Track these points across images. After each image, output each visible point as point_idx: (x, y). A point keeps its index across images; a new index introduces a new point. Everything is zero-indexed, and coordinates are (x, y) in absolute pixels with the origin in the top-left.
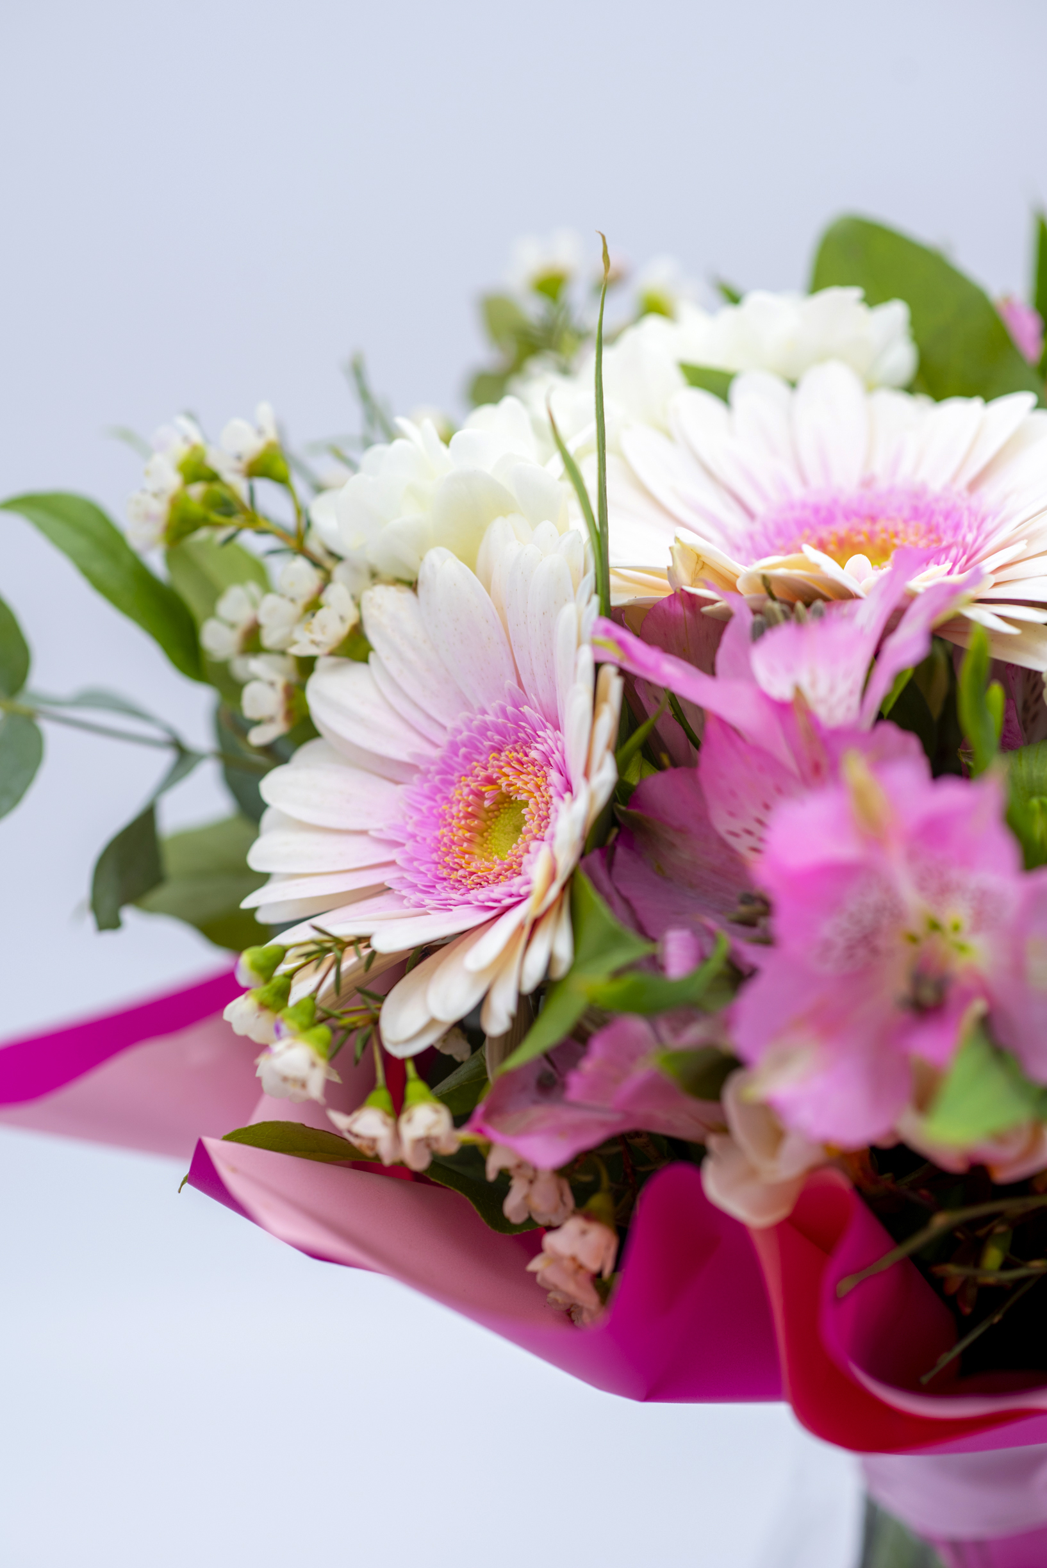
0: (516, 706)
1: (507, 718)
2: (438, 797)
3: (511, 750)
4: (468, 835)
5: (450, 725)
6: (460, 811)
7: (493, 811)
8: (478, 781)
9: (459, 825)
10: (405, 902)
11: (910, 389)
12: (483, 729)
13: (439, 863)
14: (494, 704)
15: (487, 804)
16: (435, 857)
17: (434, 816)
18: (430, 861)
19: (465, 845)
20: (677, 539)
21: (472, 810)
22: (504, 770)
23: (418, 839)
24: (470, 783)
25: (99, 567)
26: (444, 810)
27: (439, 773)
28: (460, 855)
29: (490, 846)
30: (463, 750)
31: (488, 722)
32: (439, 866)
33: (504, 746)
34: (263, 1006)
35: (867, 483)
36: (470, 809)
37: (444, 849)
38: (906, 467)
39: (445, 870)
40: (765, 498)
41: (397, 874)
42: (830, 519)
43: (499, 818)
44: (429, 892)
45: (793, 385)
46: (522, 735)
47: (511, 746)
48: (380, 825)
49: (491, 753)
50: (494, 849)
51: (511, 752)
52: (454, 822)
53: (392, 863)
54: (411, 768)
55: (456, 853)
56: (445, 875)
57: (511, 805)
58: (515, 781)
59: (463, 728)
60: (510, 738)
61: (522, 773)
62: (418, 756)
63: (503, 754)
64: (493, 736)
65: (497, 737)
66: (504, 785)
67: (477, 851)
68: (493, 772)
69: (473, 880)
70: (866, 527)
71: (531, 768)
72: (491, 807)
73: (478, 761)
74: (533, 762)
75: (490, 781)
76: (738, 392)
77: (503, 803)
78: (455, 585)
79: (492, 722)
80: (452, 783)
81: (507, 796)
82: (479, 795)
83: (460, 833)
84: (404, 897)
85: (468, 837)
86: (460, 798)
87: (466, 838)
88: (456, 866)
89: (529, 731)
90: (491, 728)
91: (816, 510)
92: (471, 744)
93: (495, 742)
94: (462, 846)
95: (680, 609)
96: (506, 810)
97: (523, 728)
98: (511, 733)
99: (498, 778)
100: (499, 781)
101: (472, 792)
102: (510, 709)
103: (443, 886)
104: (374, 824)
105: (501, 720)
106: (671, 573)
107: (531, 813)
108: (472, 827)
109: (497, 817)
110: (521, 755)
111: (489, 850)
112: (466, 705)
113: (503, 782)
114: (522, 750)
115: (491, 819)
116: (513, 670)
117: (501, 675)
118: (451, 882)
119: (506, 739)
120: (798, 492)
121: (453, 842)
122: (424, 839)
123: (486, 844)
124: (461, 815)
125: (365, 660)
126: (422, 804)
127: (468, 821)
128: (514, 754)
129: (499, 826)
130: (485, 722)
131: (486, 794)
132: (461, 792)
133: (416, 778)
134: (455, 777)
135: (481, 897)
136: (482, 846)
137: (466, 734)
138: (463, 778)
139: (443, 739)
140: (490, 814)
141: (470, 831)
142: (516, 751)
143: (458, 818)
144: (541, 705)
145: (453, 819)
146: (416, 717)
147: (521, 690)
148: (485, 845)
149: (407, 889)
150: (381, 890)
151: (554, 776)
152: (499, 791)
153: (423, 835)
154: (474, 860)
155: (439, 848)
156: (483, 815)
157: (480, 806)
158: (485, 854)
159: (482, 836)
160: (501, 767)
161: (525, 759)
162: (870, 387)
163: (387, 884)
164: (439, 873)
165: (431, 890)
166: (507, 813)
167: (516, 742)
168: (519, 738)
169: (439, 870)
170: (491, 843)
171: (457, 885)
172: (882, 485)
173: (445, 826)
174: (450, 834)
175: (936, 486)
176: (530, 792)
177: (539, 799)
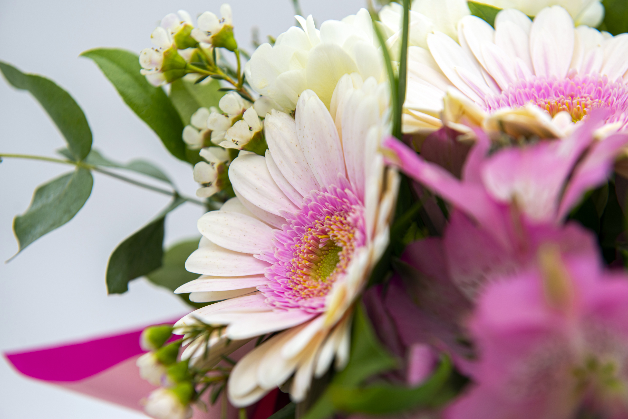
0: (343, 189)
1: (337, 195)
2: (294, 239)
3: (338, 215)
4: (307, 263)
5: (306, 196)
6: (305, 249)
7: (325, 251)
8: (317, 232)
9: (303, 257)
10: (266, 300)
11: (599, 28)
12: (323, 201)
13: (289, 279)
14: (330, 186)
15: (320, 246)
16: (288, 274)
17: (291, 249)
18: (285, 276)
19: (305, 270)
20: (447, 94)
21: (312, 249)
22: (332, 227)
23: (280, 262)
24: (313, 233)
25: (131, 92)
26: (296, 247)
27: (296, 224)
28: (301, 275)
29: (320, 272)
30: (311, 212)
31: (326, 197)
32: (289, 280)
33: (334, 212)
34: (160, 362)
35: (571, 76)
36: (310, 248)
37: (292, 271)
38: (595, 68)
39: (291, 283)
40: (509, 79)
41: (265, 283)
42: (547, 95)
43: (328, 255)
44: (280, 296)
45: (532, 19)
46: (344, 207)
47: (338, 213)
48: (259, 252)
49: (327, 216)
50: (322, 274)
51: (337, 216)
52: (301, 255)
53: (262, 275)
54: (282, 220)
55: (299, 274)
56: (290, 287)
57: (335, 248)
58: (337, 234)
59: (312, 199)
60: (338, 207)
61: (342, 230)
62: (286, 213)
63: (333, 217)
64: (328, 205)
65: (331, 207)
66: (331, 236)
67: (312, 274)
68: (326, 227)
69: (305, 293)
70: (568, 101)
71: (347, 228)
72: (324, 248)
73: (319, 220)
74: (349, 224)
75: (324, 232)
76: (500, 20)
77: (331, 246)
78: (314, 112)
79: (329, 197)
80: (303, 231)
81: (333, 242)
82: (317, 240)
83: (303, 262)
84: (266, 298)
85: (308, 265)
86: (306, 240)
87: (306, 265)
88: (298, 282)
89: (348, 205)
90: (328, 200)
91: (539, 89)
92: (316, 209)
93: (330, 210)
94: (303, 270)
95: (446, 138)
96: (333, 251)
97: (345, 202)
98: (339, 205)
99: (329, 231)
100: (328, 233)
101: (313, 238)
102: (339, 190)
103: (288, 293)
104: (258, 251)
105: (334, 197)
106: (441, 115)
107: (343, 255)
108: (311, 259)
109: (327, 254)
110: (342, 219)
111: (319, 274)
112: (317, 185)
113: (330, 234)
114: (344, 216)
115: (323, 255)
116: (344, 167)
117: (337, 169)
118: (294, 292)
119: (336, 208)
120: (529, 78)
121: (298, 268)
122: (284, 263)
123: (319, 270)
124: (305, 251)
125: (263, 155)
126: (285, 242)
127: (309, 255)
128: (339, 218)
129: (327, 260)
130: (324, 197)
131: (320, 240)
132: (306, 237)
133: (283, 226)
134: (305, 228)
135: (306, 305)
136: (316, 271)
137: (313, 202)
138: (309, 229)
139: (301, 204)
140: (323, 252)
141: (309, 261)
142: (341, 216)
143: (303, 253)
144: (357, 189)
145: (301, 253)
146: (288, 190)
147: (347, 180)
148: (317, 271)
149: (268, 293)
150: (254, 291)
151: (358, 234)
152: (329, 239)
153: (283, 261)
154: (308, 279)
155: (291, 269)
156: (319, 252)
157: (317, 247)
158: (317, 276)
159: (317, 265)
160: (331, 225)
161: (344, 221)
162: (576, 25)
163: (257, 288)
164: (288, 285)
165: (282, 295)
166: (333, 253)
167: (341, 210)
168: (343, 208)
169: (288, 283)
170: (321, 270)
171: (297, 294)
172: (580, 77)
173: (296, 257)
174: (297, 262)
175: (612, 80)
176: (344, 242)
177: (349, 247)
